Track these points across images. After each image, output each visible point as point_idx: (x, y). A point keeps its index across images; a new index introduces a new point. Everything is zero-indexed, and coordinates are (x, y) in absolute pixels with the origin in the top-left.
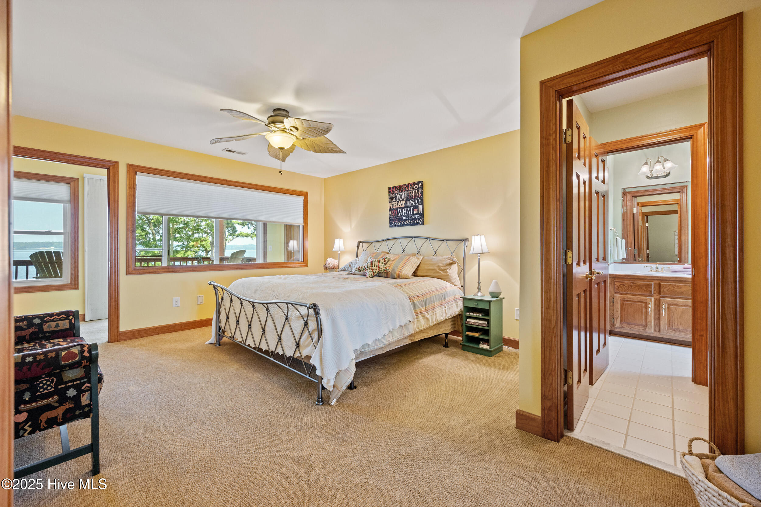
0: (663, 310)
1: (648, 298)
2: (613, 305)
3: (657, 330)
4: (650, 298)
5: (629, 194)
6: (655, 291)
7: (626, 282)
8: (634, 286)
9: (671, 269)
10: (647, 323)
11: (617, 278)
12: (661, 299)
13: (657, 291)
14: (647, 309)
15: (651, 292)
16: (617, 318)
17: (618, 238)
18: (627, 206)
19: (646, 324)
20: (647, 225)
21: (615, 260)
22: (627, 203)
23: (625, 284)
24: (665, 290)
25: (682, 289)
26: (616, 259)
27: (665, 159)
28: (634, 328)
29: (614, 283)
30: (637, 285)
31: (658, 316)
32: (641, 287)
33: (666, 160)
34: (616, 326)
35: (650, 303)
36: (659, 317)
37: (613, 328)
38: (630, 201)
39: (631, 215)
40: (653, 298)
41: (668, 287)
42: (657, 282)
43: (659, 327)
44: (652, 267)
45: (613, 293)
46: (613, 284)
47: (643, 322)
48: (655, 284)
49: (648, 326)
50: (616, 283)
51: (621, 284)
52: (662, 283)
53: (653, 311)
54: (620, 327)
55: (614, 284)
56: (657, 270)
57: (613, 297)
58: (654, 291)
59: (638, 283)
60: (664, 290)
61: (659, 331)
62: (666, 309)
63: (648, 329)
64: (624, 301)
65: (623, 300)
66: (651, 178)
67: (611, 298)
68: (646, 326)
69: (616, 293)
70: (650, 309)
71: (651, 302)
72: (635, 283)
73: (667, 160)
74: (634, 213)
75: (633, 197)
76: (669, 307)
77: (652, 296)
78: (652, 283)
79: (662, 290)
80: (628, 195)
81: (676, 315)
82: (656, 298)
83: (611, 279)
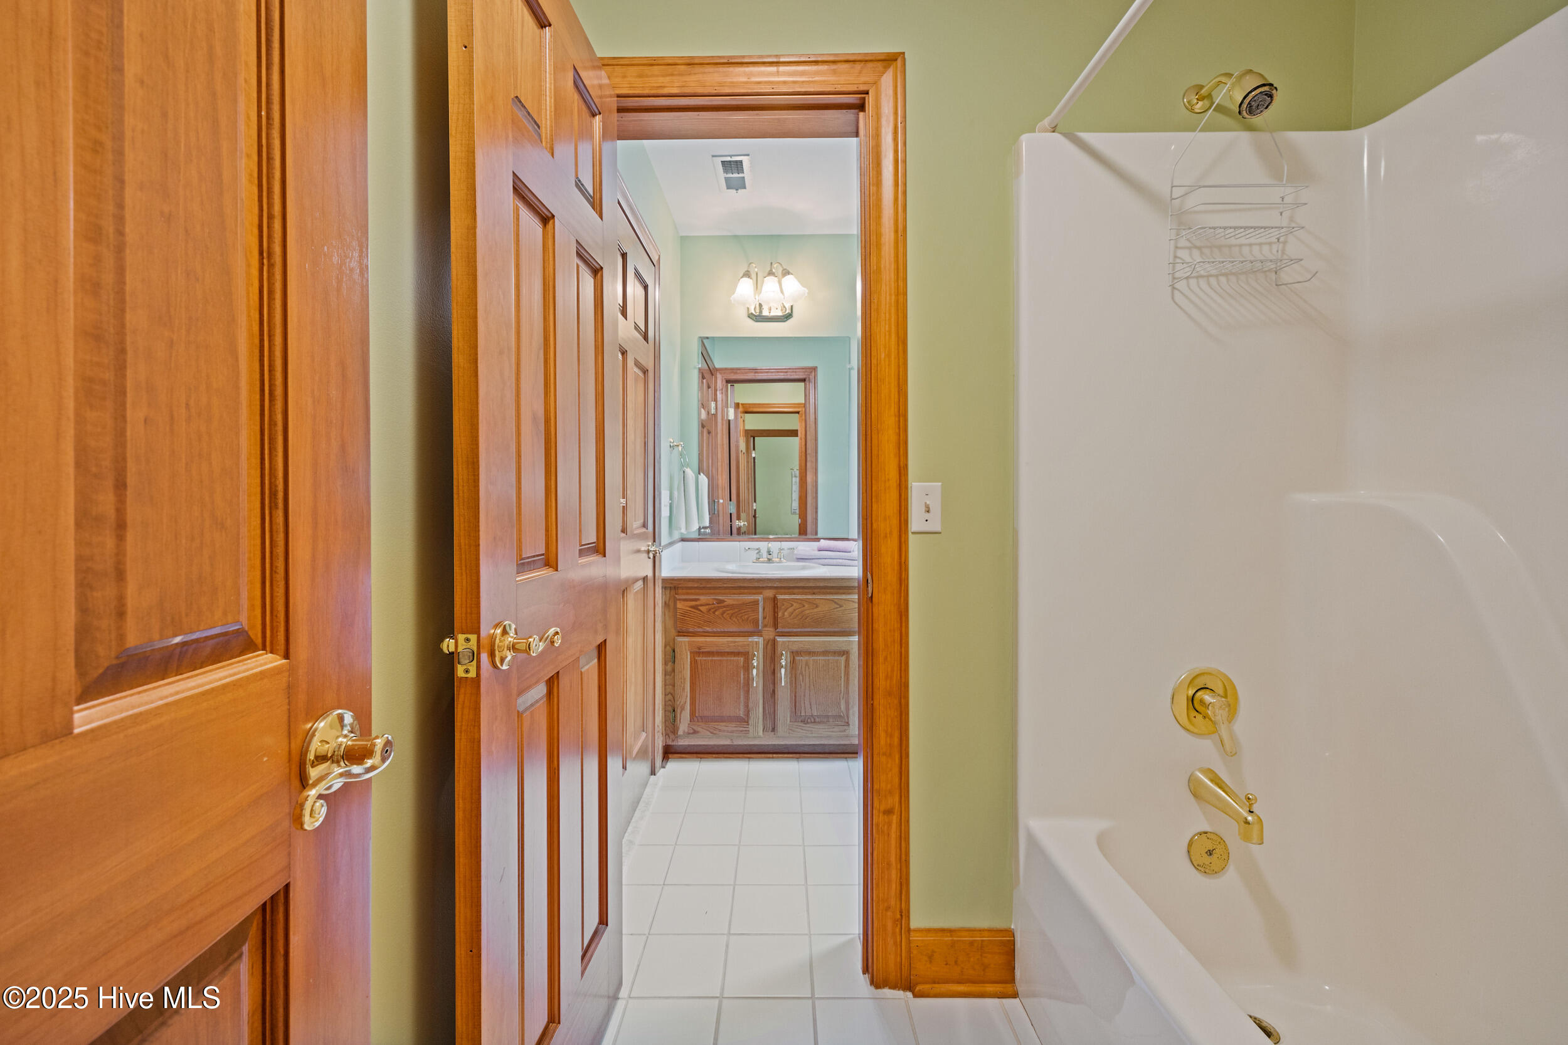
0: (783, 671)
1: (750, 639)
2: (674, 670)
3: (769, 725)
4: (755, 639)
5: (721, 373)
6: (766, 618)
7: (703, 599)
8: (721, 610)
9: (796, 552)
10: (748, 711)
11: (682, 588)
12: (779, 639)
13: (769, 619)
14: (748, 670)
15: (756, 622)
16: (683, 709)
17: (689, 471)
18: (716, 400)
19: (747, 713)
20: (753, 455)
21: (681, 533)
22: (716, 395)
23: (701, 605)
24: (786, 613)
25: (819, 609)
26: (683, 531)
27: (784, 269)
28: (720, 730)
29: (675, 604)
30: (728, 606)
31: (771, 686)
32: (738, 611)
33: (786, 273)
34: (680, 732)
35: (754, 655)
36: (774, 691)
37: (672, 736)
38: (722, 389)
39: (724, 422)
40: (761, 640)
41: (792, 605)
42: (769, 593)
43: (773, 716)
44: (759, 550)
45: (673, 632)
46: (672, 605)
47: (739, 710)
48: (764, 599)
49: (752, 718)
50: (679, 605)
51: (691, 607)
52: (780, 597)
53: (761, 675)
54: (689, 734)
55: (675, 608)
56: (769, 557)
57: (671, 644)
58: (764, 618)
59: (730, 599)
60: (784, 615)
61: (773, 730)
62: (789, 665)
63: (751, 728)
64: (699, 653)
65: (697, 652)
66: (758, 318)
67: (668, 647)
68: (744, 720)
69: (681, 633)
70: (755, 671)
71: (758, 652)
72: (723, 601)
73: (789, 273)
74: (729, 421)
75: (728, 381)
76: (793, 662)
77: (758, 633)
78: (760, 598)
79: (780, 614)
80: (719, 376)
81: (807, 680)
82: (767, 637)
83: (668, 592)
